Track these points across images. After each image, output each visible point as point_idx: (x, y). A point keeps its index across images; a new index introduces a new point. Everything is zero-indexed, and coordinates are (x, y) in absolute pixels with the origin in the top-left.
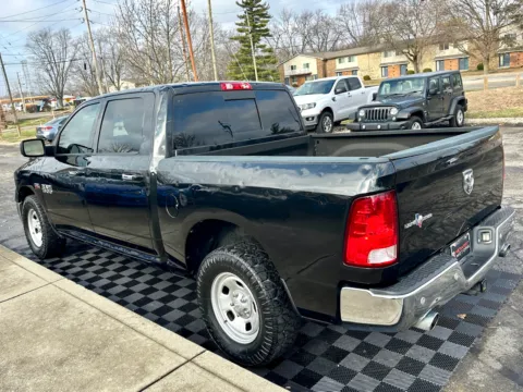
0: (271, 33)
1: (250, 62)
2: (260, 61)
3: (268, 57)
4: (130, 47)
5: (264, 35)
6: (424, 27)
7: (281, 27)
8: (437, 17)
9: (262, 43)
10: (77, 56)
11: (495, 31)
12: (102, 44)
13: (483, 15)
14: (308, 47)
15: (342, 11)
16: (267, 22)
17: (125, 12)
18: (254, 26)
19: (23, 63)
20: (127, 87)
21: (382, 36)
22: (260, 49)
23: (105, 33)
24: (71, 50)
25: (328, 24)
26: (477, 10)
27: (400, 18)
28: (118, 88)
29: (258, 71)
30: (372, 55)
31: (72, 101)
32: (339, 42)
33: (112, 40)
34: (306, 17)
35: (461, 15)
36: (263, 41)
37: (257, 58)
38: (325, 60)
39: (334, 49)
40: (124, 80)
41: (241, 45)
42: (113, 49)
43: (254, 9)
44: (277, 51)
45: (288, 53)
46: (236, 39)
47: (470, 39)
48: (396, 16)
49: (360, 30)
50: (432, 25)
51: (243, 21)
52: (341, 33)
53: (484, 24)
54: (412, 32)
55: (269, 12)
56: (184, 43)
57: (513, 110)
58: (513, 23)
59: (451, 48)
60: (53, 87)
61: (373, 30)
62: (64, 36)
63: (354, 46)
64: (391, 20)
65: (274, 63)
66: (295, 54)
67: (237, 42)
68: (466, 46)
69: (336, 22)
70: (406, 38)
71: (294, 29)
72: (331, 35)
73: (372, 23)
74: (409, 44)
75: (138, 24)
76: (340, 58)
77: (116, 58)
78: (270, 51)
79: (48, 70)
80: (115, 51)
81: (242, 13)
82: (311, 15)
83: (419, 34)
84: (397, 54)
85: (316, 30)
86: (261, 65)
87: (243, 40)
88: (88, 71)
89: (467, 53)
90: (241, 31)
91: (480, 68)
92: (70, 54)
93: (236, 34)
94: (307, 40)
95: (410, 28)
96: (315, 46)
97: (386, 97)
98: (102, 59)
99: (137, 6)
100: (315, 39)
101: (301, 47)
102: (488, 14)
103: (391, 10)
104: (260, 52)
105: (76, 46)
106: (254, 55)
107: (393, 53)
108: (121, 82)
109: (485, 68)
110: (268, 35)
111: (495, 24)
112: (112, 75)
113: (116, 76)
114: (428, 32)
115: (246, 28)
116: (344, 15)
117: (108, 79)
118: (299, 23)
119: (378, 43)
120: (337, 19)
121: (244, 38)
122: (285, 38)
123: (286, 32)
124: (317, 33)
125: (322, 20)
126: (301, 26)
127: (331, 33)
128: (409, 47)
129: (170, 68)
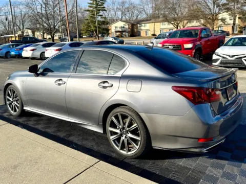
0: (106, 9)
2: (99, 23)
3: (103, 21)
5: (102, 10)
6: (182, 11)
7: (111, 7)
12: (15, 8)
13: (211, 7)
14: (124, 17)
16: (104, 3)
18: (97, 4)
20: (27, 33)
21: (161, 14)
22: (100, 17)
23: (17, 3)
25: (134, 7)
26: (209, 4)
27: (170, 6)
28: (23, 32)
29: (99, 27)
30: (156, 24)
32: (139, 17)
33: (21, 7)
34: (123, 3)
36: (101, 13)
37: (99, 21)
38: (133, 25)
39: (137, 20)
40: (26, 28)
41: (90, 14)
42: (21, 11)
44: (108, 19)
45: (114, 20)
47: (205, 17)
48: (168, 5)
49: (150, 11)
50: (187, 10)
51: (92, 2)
52: (141, 12)
53: (212, 11)
54: (176, 12)
56: (60, 11)
59: (195, 22)
61: (157, 12)
64: (165, 8)
65: (107, 24)
66: (117, 21)
67: (88, 12)
68: (203, 21)
70: (173, 16)
73: (156, 8)
74: (174, 19)
76: (140, 24)
77: (23, 17)
78: (105, 18)
80: (23, 13)
82: (126, 2)
83: (179, 14)
84: (168, 24)
85: (128, 8)
86: (100, 25)
88: (7, 22)
89: (203, 25)
90: (91, 7)
93: (87, 8)
94: (123, 14)
96: (127, 17)
98: (14, 17)
100: (128, 14)
101: (120, 17)
102: (214, 6)
104: (99, 18)
106: (97, 20)
107: (166, 23)
108: (24, 29)
110: (106, 11)
111: (217, 12)
112: (20, 25)
113: (21, 26)
114: (184, 14)
115: (93, 5)
116: (142, 3)
117: (17, 27)
118: (120, 5)
119: (159, 17)
120: (139, 5)
121: (92, 11)
122: (113, 12)
123: (113, 9)
124: (129, 11)
125: (132, 5)
126: (121, 7)
127: (135, 12)
128: (174, 21)
129: (54, 22)
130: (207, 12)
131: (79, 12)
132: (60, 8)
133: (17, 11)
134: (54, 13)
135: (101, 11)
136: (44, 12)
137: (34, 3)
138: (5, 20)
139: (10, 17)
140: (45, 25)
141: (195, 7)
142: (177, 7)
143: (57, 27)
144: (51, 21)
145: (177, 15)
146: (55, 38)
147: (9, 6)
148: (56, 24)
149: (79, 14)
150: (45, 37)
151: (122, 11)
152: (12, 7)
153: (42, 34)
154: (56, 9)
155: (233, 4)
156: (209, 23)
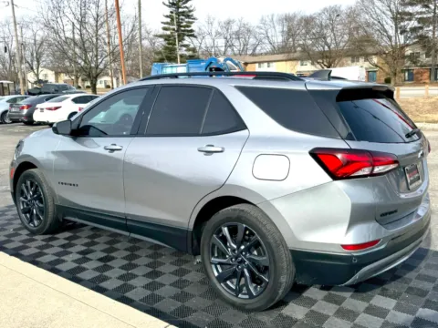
0: (196, 34)
1: (175, 59)
2: (184, 59)
3: (190, 56)
5: (188, 36)
6: (339, 39)
7: (205, 29)
8: (350, 34)
9: (185, 42)
11: (402, 48)
12: (24, 30)
13: (392, 32)
14: (229, 49)
15: (262, 19)
16: (192, 23)
18: (179, 26)
20: (46, 75)
21: (299, 45)
22: (184, 49)
23: (27, 20)
25: (249, 31)
27: (316, 30)
28: (37, 75)
30: (289, 63)
32: (258, 48)
33: (35, 26)
34: (229, 23)
36: (187, 41)
37: (181, 56)
38: (246, 64)
39: (253, 55)
40: (44, 67)
41: (164, 43)
42: (35, 35)
43: (180, 10)
44: (200, 52)
45: (211, 55)
46: (161, 36)
47: (380, 54)
48: (313, 28)
49: (279, 39)
50: (346, 37)
51: (169, 20)
52: (260, 40)
53: (393, 39)
54: (326, 44)
55: (195, 14)
56: (109, 36)
57: (426, 118)
58: (414, 43)
59: (361, 61)
61: (291, 40)
63: (273, 53)
64: (307, 33)
67: (161, 40)
68: (375, 60)
69: (257, 30)
70: (321, 48)
71: (218, 34)
73: (290, 33)
74: (323, 55)
75: (67, 11)
76: (260, 63)
77: (38, 42)
78: (194, 50)
80: (38, 38)
81: (169, 14)
82: (233, 21)
83: (333, 46)
84: (312, 64)
85: (238, 35)
87: (167, 38)
88: (7, 55)
89: (376, 66)
90: (165, 29)
91: (388, 81)
93: (161, 32)
94: (229, 45)
95: (325, 38)
98: (22, 45)
100: (237, 44)
101: (223, 49)
102: (396, 31)
103: (308, 22)
104: (183, 51)
106: (179, 53)
107: (309, 63)
108: (40, 69)
109: (392, 81)
110: (195, 37)
111: (402, 42)
112: (32, 61)
113: (35, 63)
114: (342, 44)
115: (172, 27)
116: (264, 24)
117: (27, 65)
118: (222, 27)
119: (295, 52)
120: (258, 27)
121: (169, 36)
122: (208, 40)
123: (210, 34)
124: (239, 38)
125: (244, 27)
126: (224, 31)
127: (251, 40)
128: (322, 58)
129: (96, 56)
130: (384, 42)
131: (145, 38)
132: (109, 31)
133: (28, 34)
134: (97, 39)
135: (186, 38)
136: (77, 37)
137: (59, 20)
138: (3, 51)
139: (14, 46)
140: (80, 61)
141: (361, 32)
142: (328, 32)
143: (101, 66)
144: (91, 54)
145: (329, 47)
146: (98, 86)
147: (13, 24)
148: (100, 61)
149: (146, 43)
150: (80, 84)
151: (226, 38)
152: (18, 26)
153: (73, 78)
154: (100, 32)
155: (431, 28)
156: (387, 63)
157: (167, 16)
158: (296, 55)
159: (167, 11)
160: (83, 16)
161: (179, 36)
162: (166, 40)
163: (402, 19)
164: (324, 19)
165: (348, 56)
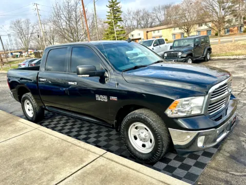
0: (122, 19)
1: (114, 33)
2: (118, 33)
3: (122, 31)
4: (59, 27)
5: (119, 21)
6: (192, 16)
7: (127, 17)
8: (198, 11)
9: (118, 24)
10: (34, 32)
11: (223, 17)
12: (45, 26)
13: (218, 10)
14: (139, 26)
15: (154, 9)
16: (120, 14)
17: (56, 11)
18: (115, 17)
19: (9, 35)
21: (173, 21)
22: (118, 27)
23: (46, 21)
24: (31, 29)
25: (148, 15)
26: (216, 8)
27: (180, 12)
29: (117, 37)
30: (168, 29)
31: (32, 52)
32: (153, 24)
33: (50, 24)
34: (138, 13)
35: (208, 10)
37: (116, 31)
38: (147, 32)
39: (151, 27)
40: (56, 42)
41: (109, 25)
42: (50, 28)
43: (115, 9)
45: (131, 29)
46: (107, 23)
47: (212, 21)
48: (179, 11)
49: (163, 18)
50: (195, 15)
51: (110, 14)
52: (154, 19)
53: (219, 14)
54: (186, 19)
55: (121, 10)
56: (83, 26)
57: (231, 53)
58: (231, 14)
59: (203, 25)
60: (23, 46)
61: (169, 18)
62: (28, 22)
63: (160, 25)
64: (176, 13)
65: (124, 33)
66: (133, 29)
68: (210, 25)
70: (183, 21)
71: (133, 18)
72: (150, 20)
73: (168, 15)
74: (185, 24)
75: (62, 16)
76: (154, 31)
77: (52, 32)
78: (122, 28)
79: (20, 38)
80: (52, 29)
81: (109, 11)
82: (140, 11)
83: (189, 20)
84: (180, 29)
88: (39, 38)
89: (211, 28)
90: (109, 19)
91: (216, 35)
92: (30, 31)
93: (107, 20)
94: (139, 23)
95: (185, 16)
96: (142, 25)
97: (176, 47)
98: (45, 33)
99: (62, 7)
100: (143, 22)
101: (136, 26)
102: (220, 9)
103: (177, 8)
104: (118, 29)
105: (33, 27)
106: (115, 30)
107: (178, 28)
109: (219, 35)
113: (52, 40)
114: (193, 19)
115: (111, 17)
116: (155, 11)
117: (49, 42)
119: (171, 24)
120: (152, 13)
121: (110, 22)
122: (129, 22)
123: (129, 19)
124: (143, 19)
125: (146, 13)
126: (136, 16)
127: (149, 20)
128: (184, 26)
129: (78, 36)
130: (214, 15)
133: (47, 28)
137: (59, 21)
139: (42, 34)
147: (40, 24)
149: (100, 26)
151: (137, 20)
152: (42, 24)
154: (79, 23)
155: (238, 5)
156: (216, 26)
157: (109, 13)
158: (171, 25)
159: (109, 9)
160: (70, 18)
161: (114, 21)
162: (109, 24)
163: (223, 2)
164: (184, 6)
165: (197, 24)
